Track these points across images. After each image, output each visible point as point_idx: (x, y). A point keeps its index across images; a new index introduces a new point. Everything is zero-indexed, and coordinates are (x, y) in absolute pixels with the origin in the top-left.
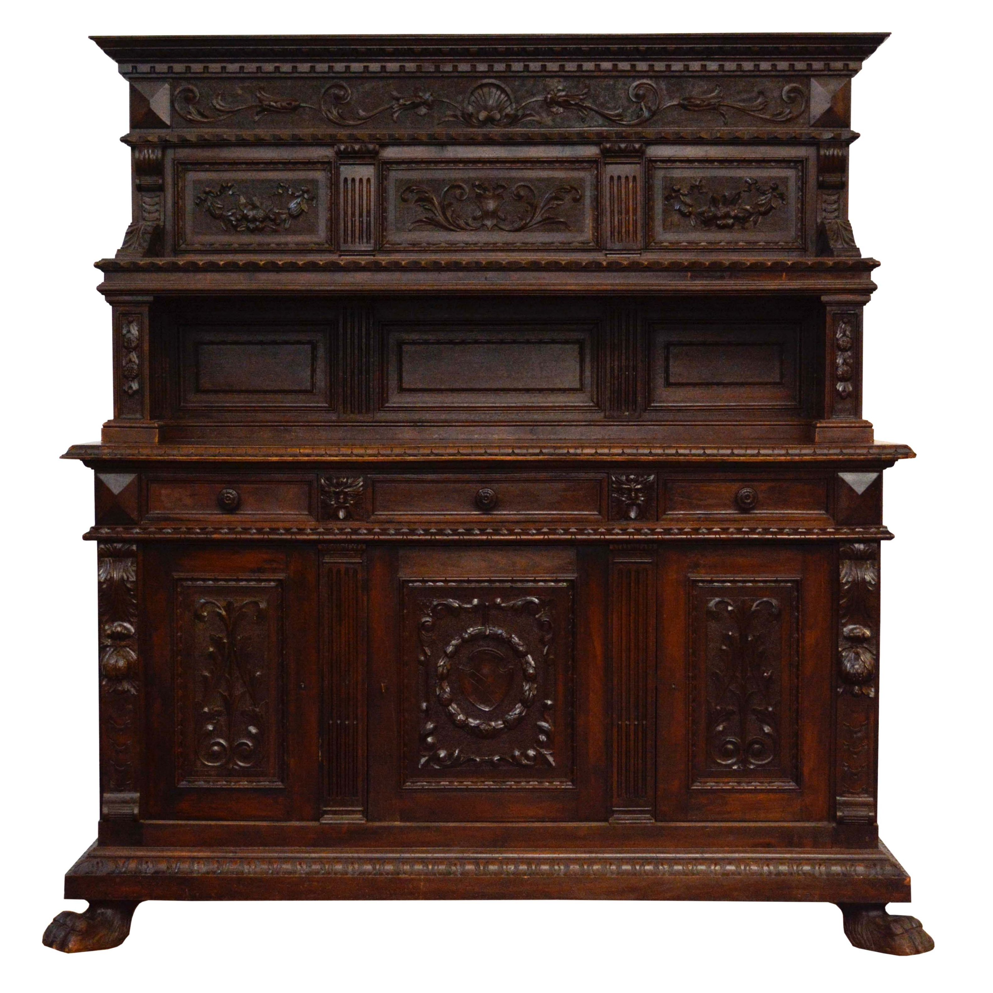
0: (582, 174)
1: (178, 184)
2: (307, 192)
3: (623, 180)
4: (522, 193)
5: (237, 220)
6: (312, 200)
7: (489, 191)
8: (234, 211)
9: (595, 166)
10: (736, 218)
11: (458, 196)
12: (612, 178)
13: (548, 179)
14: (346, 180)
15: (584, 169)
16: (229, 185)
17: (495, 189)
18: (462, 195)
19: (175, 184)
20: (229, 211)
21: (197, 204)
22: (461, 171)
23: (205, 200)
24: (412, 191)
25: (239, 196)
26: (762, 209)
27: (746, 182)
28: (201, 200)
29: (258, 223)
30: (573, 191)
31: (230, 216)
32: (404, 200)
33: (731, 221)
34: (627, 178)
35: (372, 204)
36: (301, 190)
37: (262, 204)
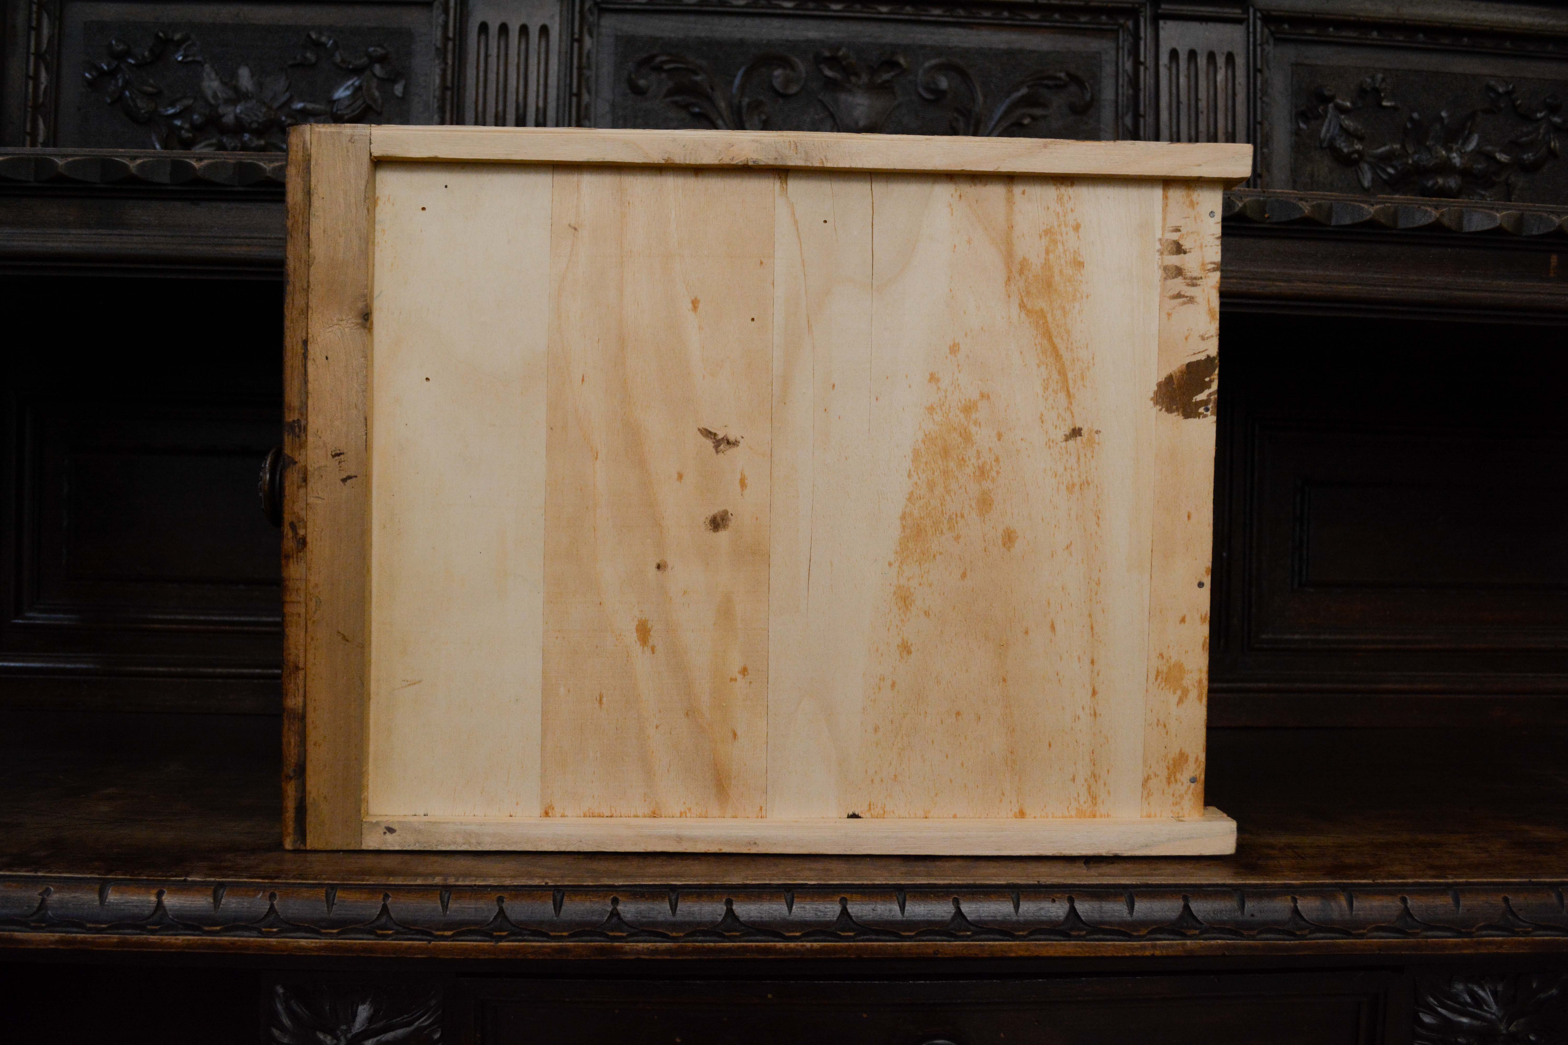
0: (1094, 45)
1: (38, 29)
2: (382, 60)
3: (1202, 61)
4: (944, 83)
5: (195, 128)
6: (394, 81)
7: (857, 75)
8: (188, 102)
9: (1130, 24)
10: (1465, 173)
11: (777, 84)
12: (1174, 54)
13: (1011, 53)
14: (484, 28)
15: (1099, 32)
16: (177, 37)
17: (873, 71)
18: (788, 82)
19: (31, 28)
20: (172, 105)
21: (90, 83)
22: (788, 23)
23: (112, 74)
24: (658, 69)
25: (201, 64)
26: (1528, 156)
27: (1490, 88)
28: (102, 73)
29: (247, 136)
30: (1073, 88)
31: (174, 116)
32: (639, 92)
33: (1453, 183)
34: (1211, 57)
35: (552, 93)
36: (369, 56)
37: (260, 85)
